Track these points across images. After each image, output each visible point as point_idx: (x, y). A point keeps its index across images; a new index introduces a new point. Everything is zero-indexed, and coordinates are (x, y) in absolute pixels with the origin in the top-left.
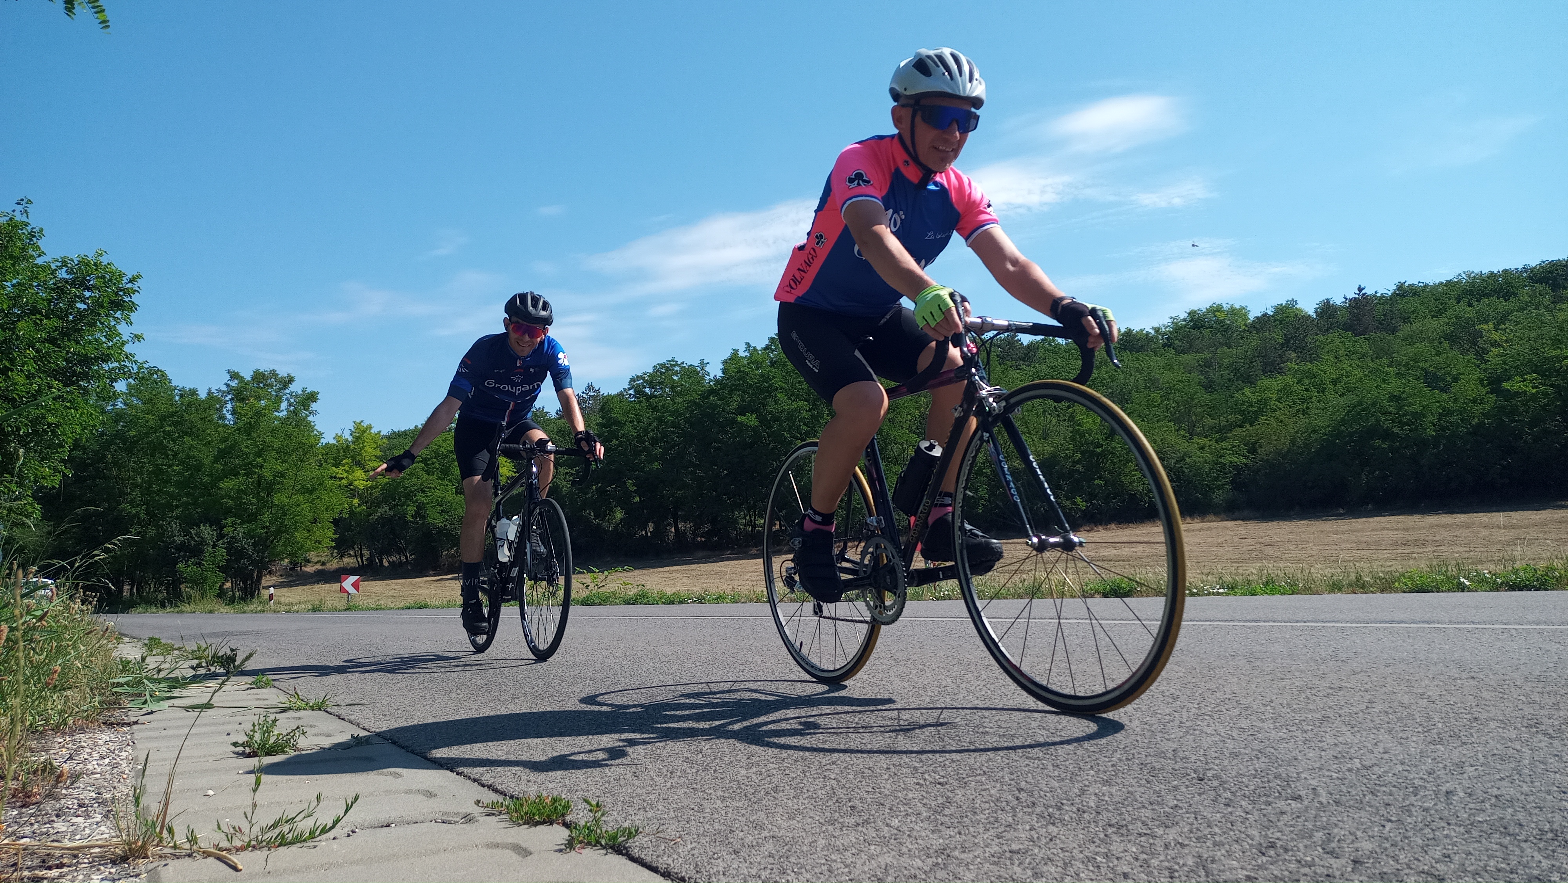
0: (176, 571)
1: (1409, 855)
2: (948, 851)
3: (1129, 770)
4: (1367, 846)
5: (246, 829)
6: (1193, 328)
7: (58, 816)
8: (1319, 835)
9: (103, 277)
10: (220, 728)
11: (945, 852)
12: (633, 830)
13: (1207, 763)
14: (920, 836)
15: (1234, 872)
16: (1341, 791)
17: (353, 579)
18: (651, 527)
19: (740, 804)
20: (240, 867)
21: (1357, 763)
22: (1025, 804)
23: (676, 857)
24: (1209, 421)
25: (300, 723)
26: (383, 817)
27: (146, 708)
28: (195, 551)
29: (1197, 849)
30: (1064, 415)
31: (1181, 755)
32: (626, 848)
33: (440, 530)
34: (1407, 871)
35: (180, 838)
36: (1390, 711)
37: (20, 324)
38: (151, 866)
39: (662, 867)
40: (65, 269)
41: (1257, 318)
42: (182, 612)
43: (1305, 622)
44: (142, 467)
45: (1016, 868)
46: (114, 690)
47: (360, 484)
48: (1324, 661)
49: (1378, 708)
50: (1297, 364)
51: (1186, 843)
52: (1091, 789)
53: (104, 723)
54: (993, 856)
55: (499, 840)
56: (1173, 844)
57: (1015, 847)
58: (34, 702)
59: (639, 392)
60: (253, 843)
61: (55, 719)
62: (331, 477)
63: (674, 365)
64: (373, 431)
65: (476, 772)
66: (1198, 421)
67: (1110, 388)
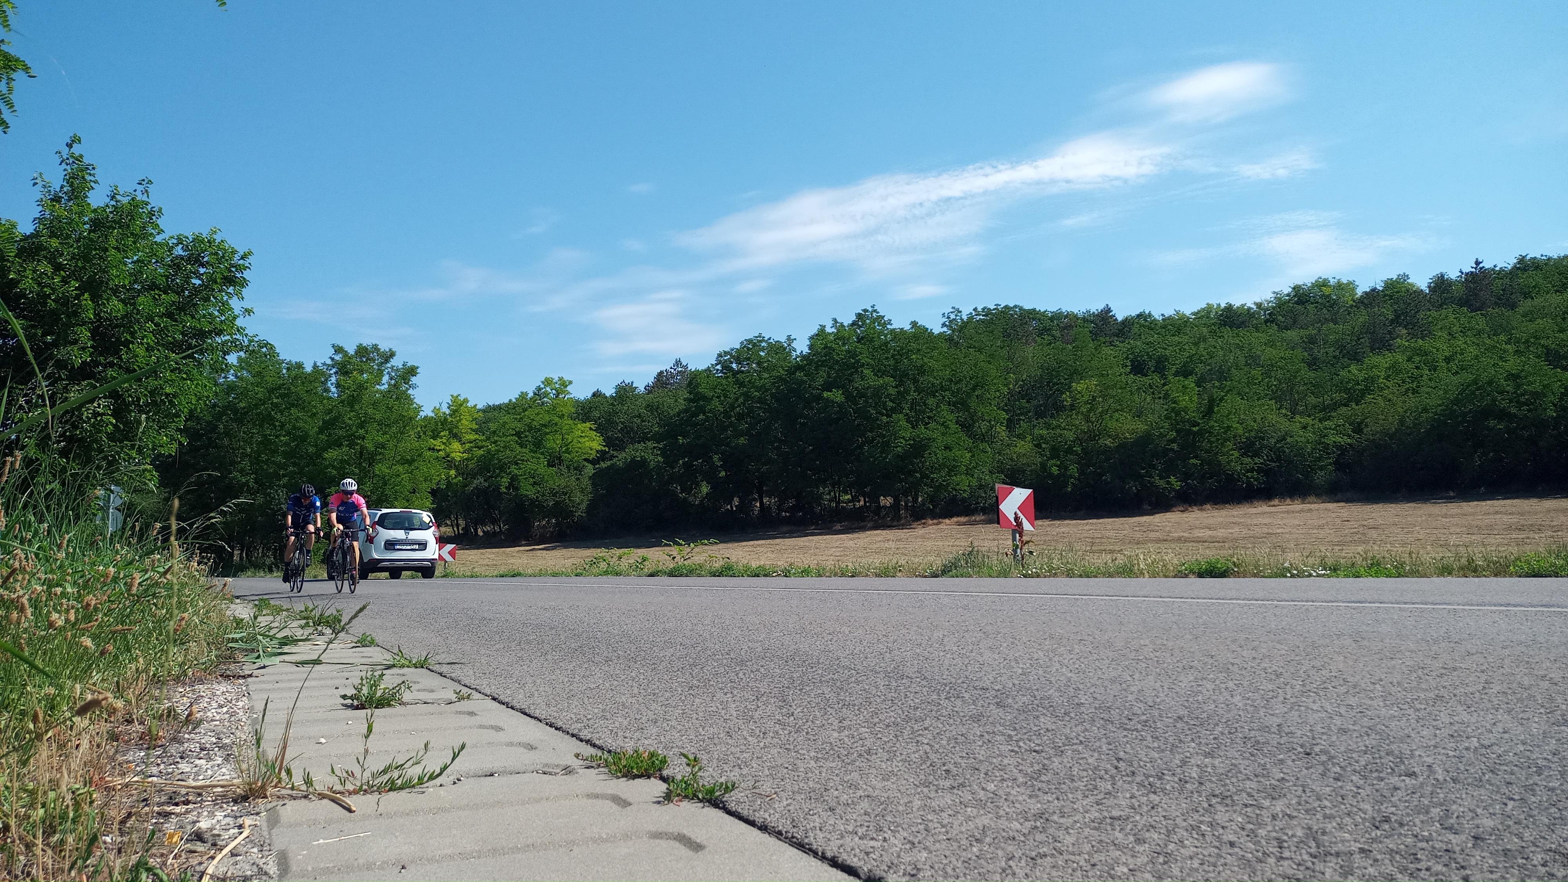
1: (1535, 833)
2: (1047, 815)
3: (1231, 743)
4: (1488, 823)
5: (358, 773)
6: (1297, 303)
7: (182, 758)
8: (1436, 812)
9: (216, 254)
10: (329, 682)
11: (1044, 816)
12: (729, 785)
13: (1313, 739)
14: (1017, 800)
15: (1347, 844)
16: (1458, 769)
18: (736, 501)
19: (834, 765)
20: (354, 809)
21: (1474, 742)
22: (1124, 773)
23: (772, 812)
24: (1312, 400)
25: (404, 678)
26: (488, 767)
27: (261, 662)
29: (1306, 821)
30: (1160, 393)
31: (1287, 730)
32: (722, 802)
33: (532, 501)
34: (1533, 849)
35: (298, 780)
36: (1510, 692)
37: (141, 299)
38: (269, 806)
39: (759, 821)
40: (181, 246)
41: (1366, 293)
43: (1413, 604)
44: (252, 437)
45: (1117, 834)
46: (230, 645)
47: (457, 456)
48: (1436, 641)
49: (1496, 688)
50: (1408, 341)
51: (1295, 814)
52: (1193, 761)
53: (221, 676)
54: (1093, 822)
55: (598, 790)
56: (1280, 816)
57: (1116, 813)
58: (156, 654)
59: (726, 367)
60: (365, 787)
61: (176, 671)
62: (429, 449)
63: (761, 341)
64: (469, 405)
65: (574, 728)
66: (1300, 399)
67: (1208, 365)
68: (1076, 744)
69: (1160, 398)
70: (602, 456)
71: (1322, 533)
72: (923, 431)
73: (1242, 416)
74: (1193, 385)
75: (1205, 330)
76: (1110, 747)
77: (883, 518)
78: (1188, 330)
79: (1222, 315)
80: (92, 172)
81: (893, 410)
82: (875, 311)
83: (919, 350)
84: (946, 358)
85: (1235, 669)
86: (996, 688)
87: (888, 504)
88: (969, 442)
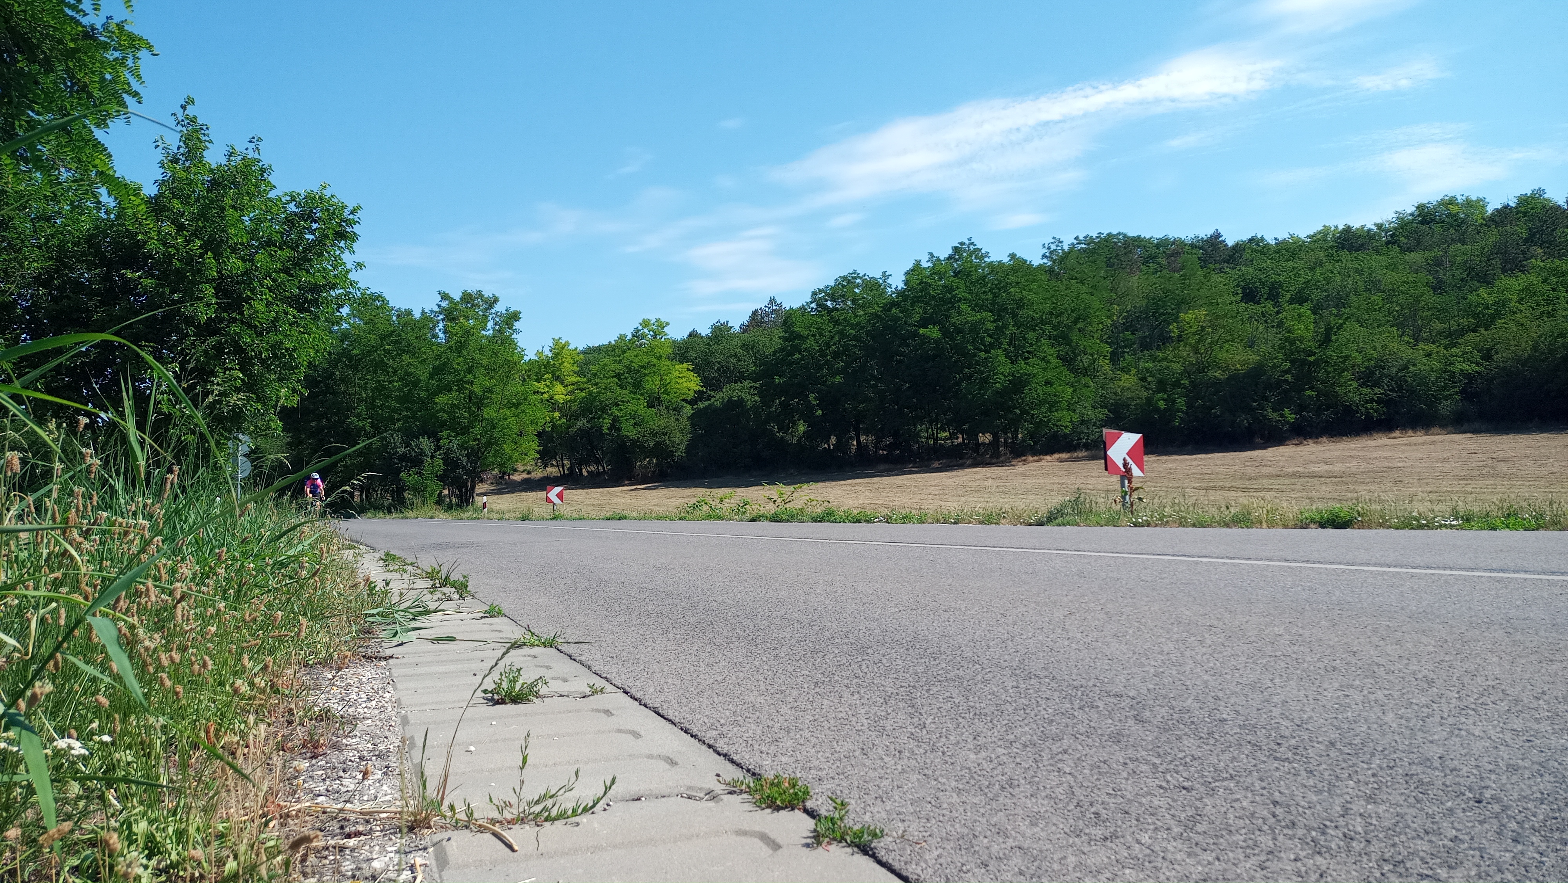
0: (400, 480)
3: (1393, 783)
5: (515, 803)
6: (1422, 223)
7: (343, 770)
9: (328, 209)
10: (466, 666)
12: (877, 828)
13: (1481, 779)
17: (557, 490)
18: (833, 440)
19: (977, 800)
20: (516, 848)
22: (1283, 823)
23: (924, 866)
24: (1437, 326)
25: (536, 662)
26: (635, 793)
27: (399, 639)
28: (416, 461)
30: (1273, 321)
31: (1450, 764)
32: (872, 849)
33: (634, 442)
37: (258, 256)
38: (435, 839)
40: (294, 203)
41: (1497, 210)
42: (406, 518)
44: (366, 383)
46: (368, 619)
47: (560, 398)
52: (1354, 807)
53: (364, 656)
55: (745, 825)
59: (821, 305)
60: (522, 816)
61: (323, 653)
62: (534, 393)
63: (856, 278)
64: (570, 347)
65: (710, 736)
66: (1424, 326)
67: (1325, 291)
68: (1226, 779)
69: (1273, 327)
70: (700, 396)
71: (1447, 467)
72: (1023, 366)
73: (1361, 345)
74: (1309, 313)
75: (1322, 254)
76: (1264, 784)
77: (983, 455)
78: (1303, 255)
79: (1339, 238)
80: (206, 132)
81: (992, 346)
82: (972, 244)
83: (1018, 283)
84: (1047, 291)
85: (1381, 672)
86: (1131, 694)
87: (987, 441)
88: (1071, 377)
